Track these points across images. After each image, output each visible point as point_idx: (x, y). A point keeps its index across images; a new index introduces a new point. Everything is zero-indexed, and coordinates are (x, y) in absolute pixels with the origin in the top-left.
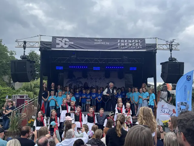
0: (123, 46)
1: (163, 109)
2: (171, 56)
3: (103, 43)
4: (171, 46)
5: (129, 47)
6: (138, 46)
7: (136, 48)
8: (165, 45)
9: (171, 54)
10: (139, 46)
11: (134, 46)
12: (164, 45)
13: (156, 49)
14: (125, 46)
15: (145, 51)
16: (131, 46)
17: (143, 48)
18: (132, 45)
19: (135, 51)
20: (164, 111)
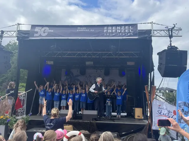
0: (110, 33)
1: (160, 109)
2: (171, 44)
3: (86, 30)
4: (170, 31)
5: (117, 34)
6: (128, 33)
7: (125, 35)
8: (164, 30)
9: (171, 41)
10: (130, 32)
11: (124, 33)
12: (162, 30)
13: (151, 36)
14: (112, 33)
15: (137, 39)
16: (119, 33)
17: (135, 35)
18: (121, 32)
19: (124, 38)
20: (161, 112)
